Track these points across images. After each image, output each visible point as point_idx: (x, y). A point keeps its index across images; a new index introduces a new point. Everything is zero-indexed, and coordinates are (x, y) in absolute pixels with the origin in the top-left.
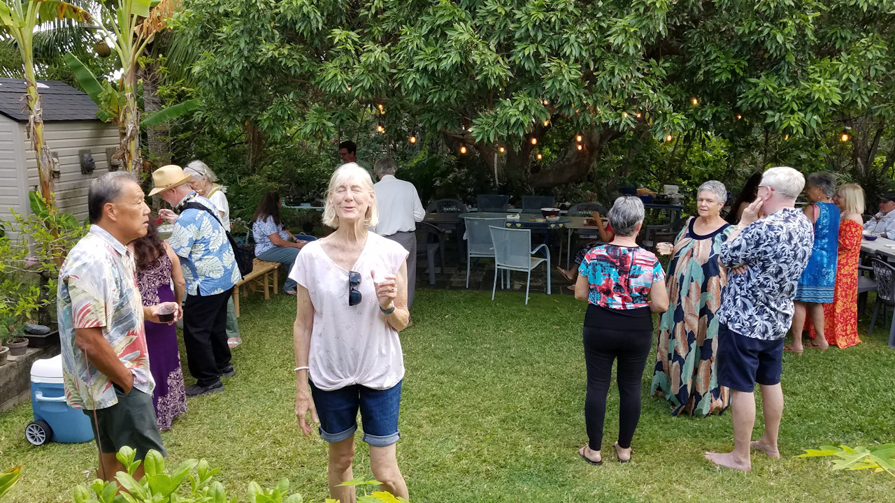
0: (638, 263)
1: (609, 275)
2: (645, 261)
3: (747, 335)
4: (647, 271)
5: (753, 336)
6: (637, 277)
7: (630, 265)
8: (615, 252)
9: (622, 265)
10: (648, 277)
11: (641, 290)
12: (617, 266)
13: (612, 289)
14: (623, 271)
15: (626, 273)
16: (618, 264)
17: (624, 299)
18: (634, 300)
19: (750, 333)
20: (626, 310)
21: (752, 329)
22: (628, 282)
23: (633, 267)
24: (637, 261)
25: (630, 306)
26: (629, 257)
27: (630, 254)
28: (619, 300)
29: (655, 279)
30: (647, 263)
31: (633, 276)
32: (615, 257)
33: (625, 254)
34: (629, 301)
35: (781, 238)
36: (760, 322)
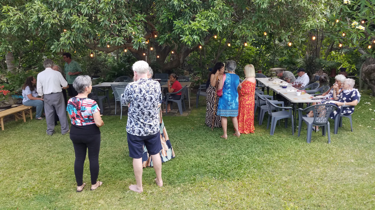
0: (84, 106)
1: (73, 111)
2: (87, 104)
3: (132, 134)
4: (88, 109)
5: (134, 134)
6: (84, 111)
7: (80, 106)
8: (75, 101)
9: (78, 106)
10: (89, 111)
11: (89, 117)
12: (76, 107)
13: (75, 117)
14: (78, 109)
15: (79, 110)
16: (76, 106)
17: (81, 121)
18: (85, 121)
19: (133, 133)
20: (82, 126)
21: (133, 131)
22: (80, 113)
23: (82, 107)
24: (83, 105)
25: (84, 124)
26: (80, 103)
27: (81, 101)
28: (79, 121)
29: (93, 112)
30: (88, 105)
31: (82, 111)
32: (75, 103)
33: (79, 101)
34: (83, 122)
35: (136, 91)
36: (137, 128)
